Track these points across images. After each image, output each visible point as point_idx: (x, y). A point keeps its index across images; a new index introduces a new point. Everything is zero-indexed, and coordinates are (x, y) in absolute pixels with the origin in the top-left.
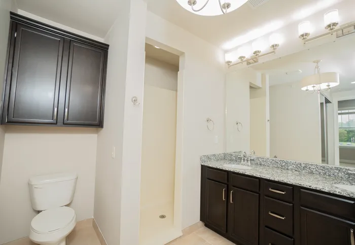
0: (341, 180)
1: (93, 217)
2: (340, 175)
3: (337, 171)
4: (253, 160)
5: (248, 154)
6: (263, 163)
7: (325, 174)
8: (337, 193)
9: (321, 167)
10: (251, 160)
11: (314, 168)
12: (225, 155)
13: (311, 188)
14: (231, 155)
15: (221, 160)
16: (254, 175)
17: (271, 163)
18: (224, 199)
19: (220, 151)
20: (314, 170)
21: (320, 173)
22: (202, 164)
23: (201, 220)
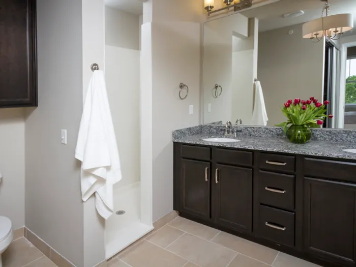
0: (350, 144)
1: (24, 226)
2: (349, 139)
3: (346, 135)
4: (240, 131)
5: (233, 124)
6: (253, 134)
7: (332, 139)
8: (347, 158)
9: (327, 132)
10: (237, 131)
11: (319, 133)
12: (201, 127)
13: (317, 155)
14: (211, 127)
15: (198, 133)
16: (247, 147)
17: (264, 132)
18: (206, 180)
19: (195, 123)
20: (319, 136)
21: (325, 139)
22: (176, 141)
23: (175, 208)
